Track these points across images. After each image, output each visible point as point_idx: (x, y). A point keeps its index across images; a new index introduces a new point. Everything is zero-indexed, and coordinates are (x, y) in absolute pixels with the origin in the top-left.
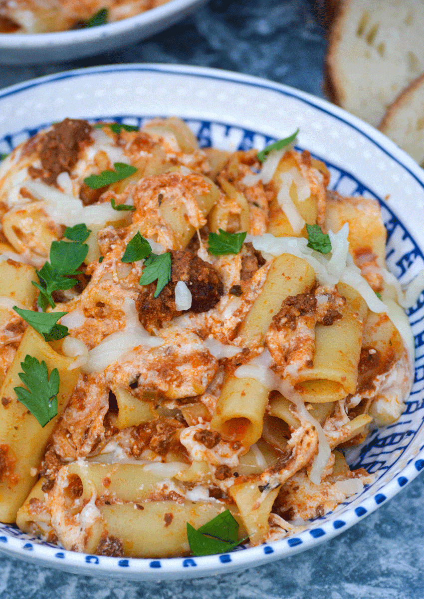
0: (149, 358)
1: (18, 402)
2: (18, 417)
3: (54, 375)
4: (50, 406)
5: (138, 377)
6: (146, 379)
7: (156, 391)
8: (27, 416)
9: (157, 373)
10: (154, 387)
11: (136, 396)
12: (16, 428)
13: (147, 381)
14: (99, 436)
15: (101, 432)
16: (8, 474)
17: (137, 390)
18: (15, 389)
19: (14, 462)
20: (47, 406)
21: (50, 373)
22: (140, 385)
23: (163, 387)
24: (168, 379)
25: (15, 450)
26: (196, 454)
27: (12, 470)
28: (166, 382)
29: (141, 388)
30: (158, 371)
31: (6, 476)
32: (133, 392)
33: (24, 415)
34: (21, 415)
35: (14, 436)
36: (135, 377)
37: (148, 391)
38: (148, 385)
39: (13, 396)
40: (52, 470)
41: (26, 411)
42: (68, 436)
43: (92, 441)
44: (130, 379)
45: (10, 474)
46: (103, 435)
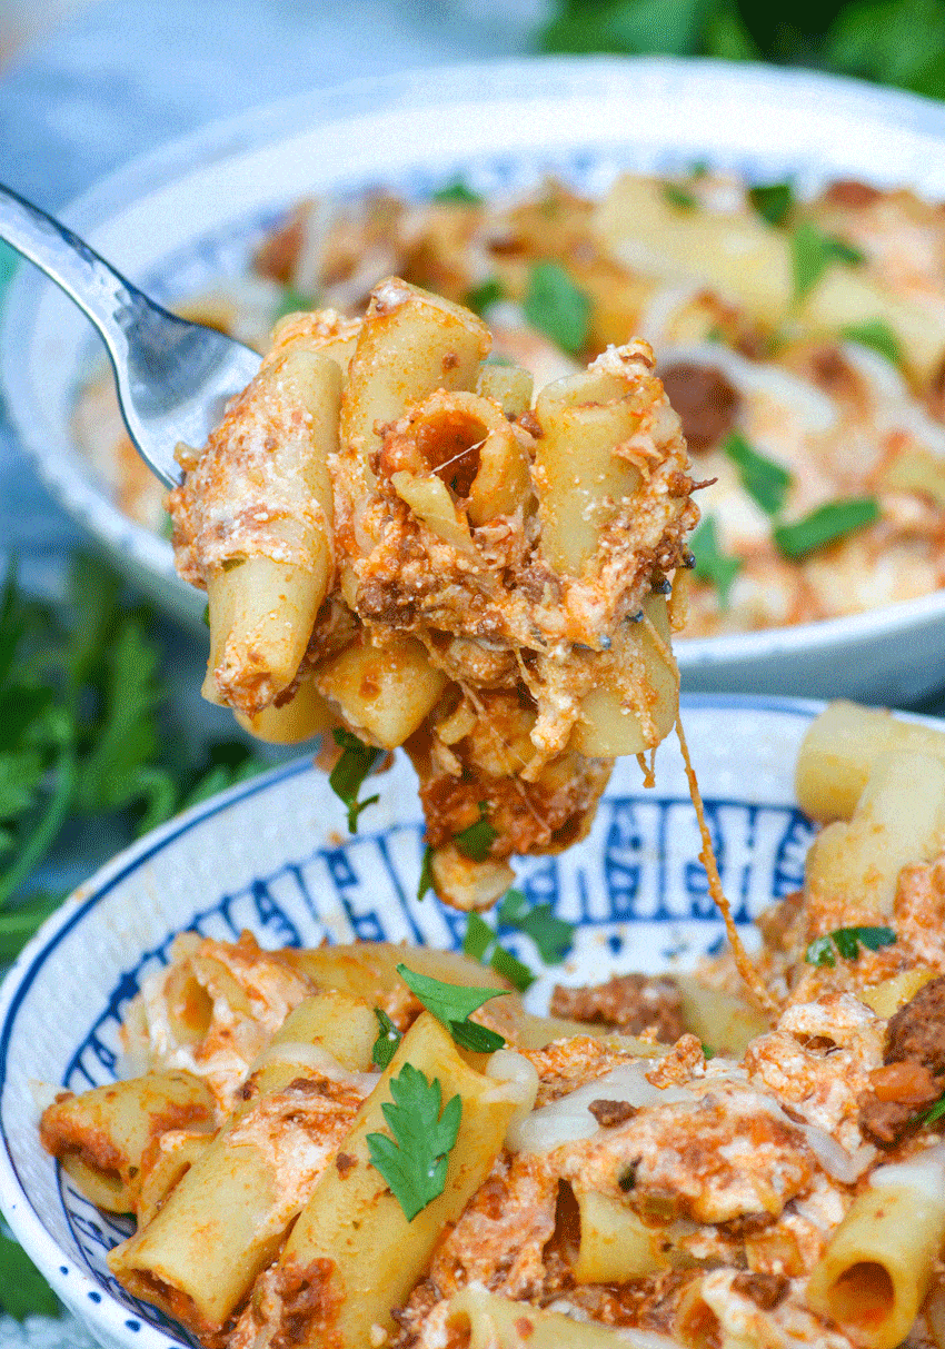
0: (664, 1117)
1: (369, 1167)
2: (364, 1201)
3: (453, 1109)
4: (431, 1174)
5: (635, 1164)
6: (652, 1169)
7: (673, 1198)
8: (382, 1200)
9: (678, 1158)
10: (669, 1187)
11: (633, 1207)
12: (356, 1225)
13: (656, 1175)
14: (531, 1284)
15: (538, 1277)
16: (322, 1326)
17: (633, 1194)
18: (369, 1138)
19: (341, 1301)
20: (424, 1175)
21: (445, 1103)
22: (641, 1184)
23: (690, 1188)
24: (702, 1171)
25: (346, 1273)
26: (734, 1318)
27: (331, 1318)
28: (695, 1176)
29: (642, 1190)
30: (681, 1151)
31: (318, 1332)
32: (625, 1199)
33: (377, 1196)
34: (369, 1196)
35: (349, 1243)
36: (629, 1165)
37: (654, 1195)
38: (655, 1184)
39: (362, 1154)
40: (418, 1312)
41: (384, 1189)
42: (459, 1273)
43: (514, 1291)
44: (620, 1170)
45: (328, 1327)
46: (539, 1284)
